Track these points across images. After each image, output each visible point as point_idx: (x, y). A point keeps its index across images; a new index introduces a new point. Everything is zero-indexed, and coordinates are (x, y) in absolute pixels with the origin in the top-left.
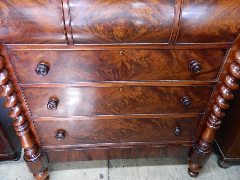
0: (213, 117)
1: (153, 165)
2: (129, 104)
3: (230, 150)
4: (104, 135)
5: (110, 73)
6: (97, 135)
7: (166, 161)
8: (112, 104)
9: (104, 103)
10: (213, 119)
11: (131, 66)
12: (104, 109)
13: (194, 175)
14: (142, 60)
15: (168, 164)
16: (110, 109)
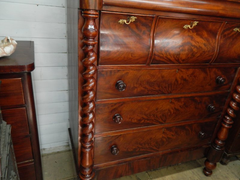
0: (228, 118)
1: (174, 173)
2: (174, 113)
3: (231, 147)
4: (149, 145)
5: (165, 87)
6: (143, 146)
7: (183, 168)
8: (161, 115)
9: (156, 114)
10: (227, 119)
11: (181, 81)
12: (155, 119)
13: (209, 173)
14: (189, 76)
15: (185, 170)
16: (159, 119)
